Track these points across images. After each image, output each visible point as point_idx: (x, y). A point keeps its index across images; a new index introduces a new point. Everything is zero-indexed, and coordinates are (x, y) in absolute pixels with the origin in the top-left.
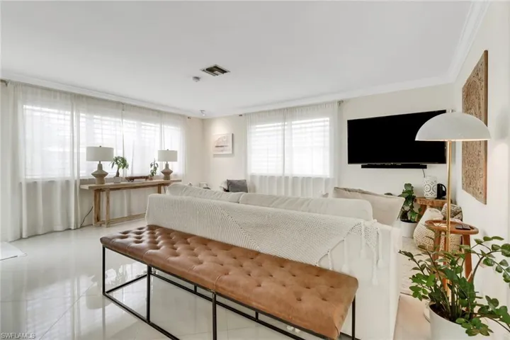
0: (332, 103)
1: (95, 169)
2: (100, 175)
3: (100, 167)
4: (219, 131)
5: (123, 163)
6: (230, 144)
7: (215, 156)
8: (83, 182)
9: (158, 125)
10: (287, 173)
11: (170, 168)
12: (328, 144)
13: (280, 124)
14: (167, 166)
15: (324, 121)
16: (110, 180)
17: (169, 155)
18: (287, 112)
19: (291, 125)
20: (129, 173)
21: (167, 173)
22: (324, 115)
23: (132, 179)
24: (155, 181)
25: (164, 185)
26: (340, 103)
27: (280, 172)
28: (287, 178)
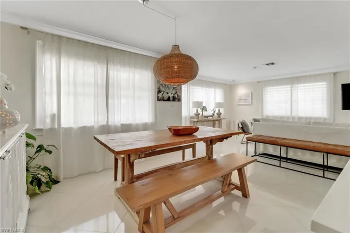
0: (329, 73)
1: (195, 112)
2: (198, 115)
3: (197, 111)
6: (250, 98)
7: (238, 105)
8: (192, 118)
9: (214, 89)
10: (294, 114)
11: (221, 112)
12: (325, 97)
13: (289, 86)
14: (219, 110)
15: (323, 84)
16: (200, 117)
17: (219, 105)
18: (294, 80)
19: (298, 87)
21: (219, 114)
23: (207, 117)
24: (214, 118)
25: (217, 120)
26: (335, 74)
27: (289, 114)
28: (294, 118)
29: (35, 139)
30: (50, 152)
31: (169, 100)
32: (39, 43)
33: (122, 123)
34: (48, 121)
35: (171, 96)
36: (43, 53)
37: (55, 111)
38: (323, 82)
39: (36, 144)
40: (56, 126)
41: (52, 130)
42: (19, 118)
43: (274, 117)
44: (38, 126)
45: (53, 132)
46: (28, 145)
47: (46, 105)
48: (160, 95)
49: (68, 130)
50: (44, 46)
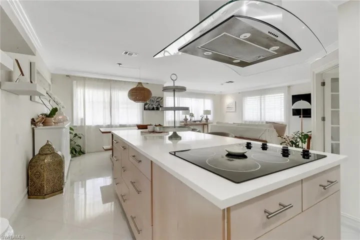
0: (285, 87)
2: (186, 120)
3: (186, 117)
4: (229, 101)
5: (192, 115)
6: (234, 106)
7: (227, 112)
10: (263, 120)
13: (259, 97)
14: (207, 116)
15: (281, 95)
16: (189, 122)
17: (207, 112)
18: (262, 92)
19: (265, 97)
20: (193, 119)
21: (207, 119)
22: (281, 92)
23: (195, 121)
24: (202, 123)
25: (205, 124)
26: (289, 87)
27: (259, 120)
28: (262, 122)
29: (73, 130)
30: (80, 138)
31: (153, 109)
32: (75, 82)
33: (120, 124)
34: (79, 122)
35: (155, 107)
36: (77, 87)
37: (83, 117)
38: (281, 93)
39: (74, 133)
40: (83, 125)
41: (81, 127)
42: (68, 118)
43: (250, 122)
44: (74, 125)
45: (82, 127)
46: (70, 133)
47: (78, 114)
48: (146, 106)
49: (89, 127)
50: (77, 82)
